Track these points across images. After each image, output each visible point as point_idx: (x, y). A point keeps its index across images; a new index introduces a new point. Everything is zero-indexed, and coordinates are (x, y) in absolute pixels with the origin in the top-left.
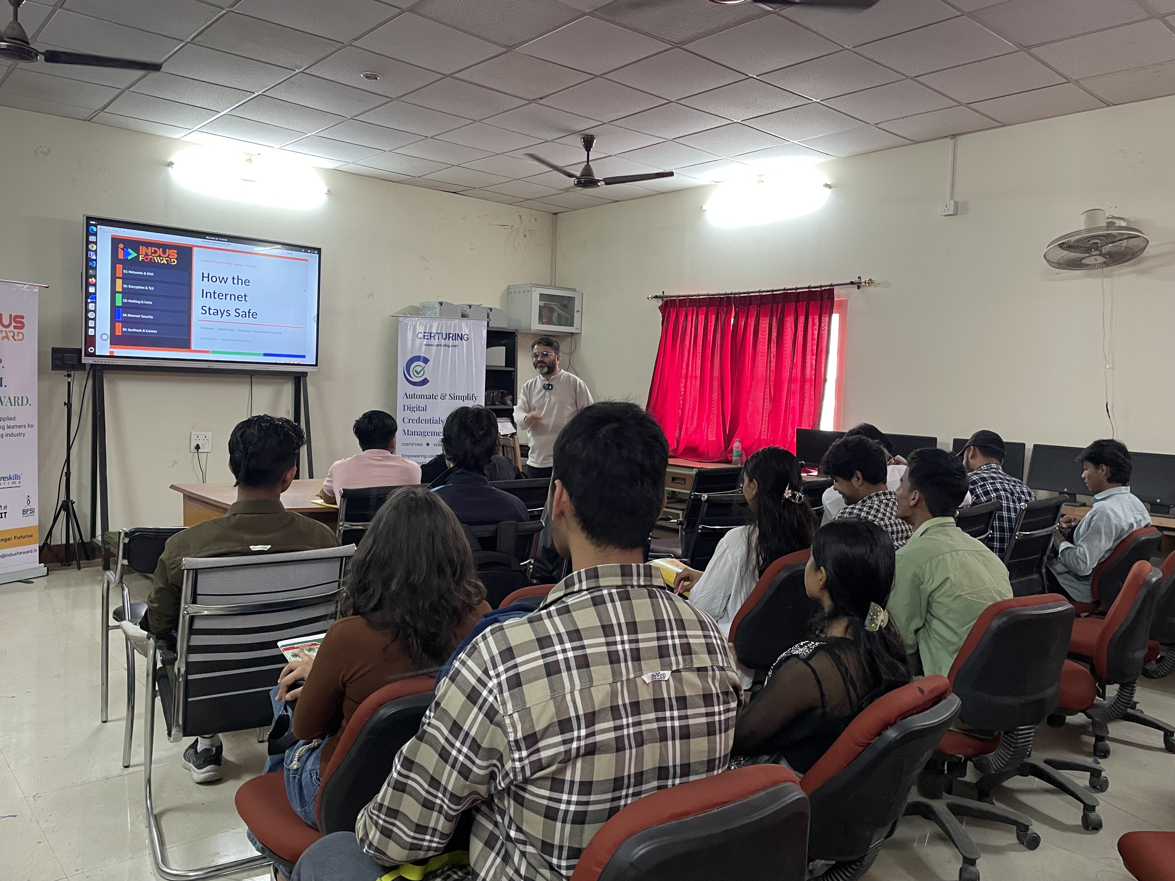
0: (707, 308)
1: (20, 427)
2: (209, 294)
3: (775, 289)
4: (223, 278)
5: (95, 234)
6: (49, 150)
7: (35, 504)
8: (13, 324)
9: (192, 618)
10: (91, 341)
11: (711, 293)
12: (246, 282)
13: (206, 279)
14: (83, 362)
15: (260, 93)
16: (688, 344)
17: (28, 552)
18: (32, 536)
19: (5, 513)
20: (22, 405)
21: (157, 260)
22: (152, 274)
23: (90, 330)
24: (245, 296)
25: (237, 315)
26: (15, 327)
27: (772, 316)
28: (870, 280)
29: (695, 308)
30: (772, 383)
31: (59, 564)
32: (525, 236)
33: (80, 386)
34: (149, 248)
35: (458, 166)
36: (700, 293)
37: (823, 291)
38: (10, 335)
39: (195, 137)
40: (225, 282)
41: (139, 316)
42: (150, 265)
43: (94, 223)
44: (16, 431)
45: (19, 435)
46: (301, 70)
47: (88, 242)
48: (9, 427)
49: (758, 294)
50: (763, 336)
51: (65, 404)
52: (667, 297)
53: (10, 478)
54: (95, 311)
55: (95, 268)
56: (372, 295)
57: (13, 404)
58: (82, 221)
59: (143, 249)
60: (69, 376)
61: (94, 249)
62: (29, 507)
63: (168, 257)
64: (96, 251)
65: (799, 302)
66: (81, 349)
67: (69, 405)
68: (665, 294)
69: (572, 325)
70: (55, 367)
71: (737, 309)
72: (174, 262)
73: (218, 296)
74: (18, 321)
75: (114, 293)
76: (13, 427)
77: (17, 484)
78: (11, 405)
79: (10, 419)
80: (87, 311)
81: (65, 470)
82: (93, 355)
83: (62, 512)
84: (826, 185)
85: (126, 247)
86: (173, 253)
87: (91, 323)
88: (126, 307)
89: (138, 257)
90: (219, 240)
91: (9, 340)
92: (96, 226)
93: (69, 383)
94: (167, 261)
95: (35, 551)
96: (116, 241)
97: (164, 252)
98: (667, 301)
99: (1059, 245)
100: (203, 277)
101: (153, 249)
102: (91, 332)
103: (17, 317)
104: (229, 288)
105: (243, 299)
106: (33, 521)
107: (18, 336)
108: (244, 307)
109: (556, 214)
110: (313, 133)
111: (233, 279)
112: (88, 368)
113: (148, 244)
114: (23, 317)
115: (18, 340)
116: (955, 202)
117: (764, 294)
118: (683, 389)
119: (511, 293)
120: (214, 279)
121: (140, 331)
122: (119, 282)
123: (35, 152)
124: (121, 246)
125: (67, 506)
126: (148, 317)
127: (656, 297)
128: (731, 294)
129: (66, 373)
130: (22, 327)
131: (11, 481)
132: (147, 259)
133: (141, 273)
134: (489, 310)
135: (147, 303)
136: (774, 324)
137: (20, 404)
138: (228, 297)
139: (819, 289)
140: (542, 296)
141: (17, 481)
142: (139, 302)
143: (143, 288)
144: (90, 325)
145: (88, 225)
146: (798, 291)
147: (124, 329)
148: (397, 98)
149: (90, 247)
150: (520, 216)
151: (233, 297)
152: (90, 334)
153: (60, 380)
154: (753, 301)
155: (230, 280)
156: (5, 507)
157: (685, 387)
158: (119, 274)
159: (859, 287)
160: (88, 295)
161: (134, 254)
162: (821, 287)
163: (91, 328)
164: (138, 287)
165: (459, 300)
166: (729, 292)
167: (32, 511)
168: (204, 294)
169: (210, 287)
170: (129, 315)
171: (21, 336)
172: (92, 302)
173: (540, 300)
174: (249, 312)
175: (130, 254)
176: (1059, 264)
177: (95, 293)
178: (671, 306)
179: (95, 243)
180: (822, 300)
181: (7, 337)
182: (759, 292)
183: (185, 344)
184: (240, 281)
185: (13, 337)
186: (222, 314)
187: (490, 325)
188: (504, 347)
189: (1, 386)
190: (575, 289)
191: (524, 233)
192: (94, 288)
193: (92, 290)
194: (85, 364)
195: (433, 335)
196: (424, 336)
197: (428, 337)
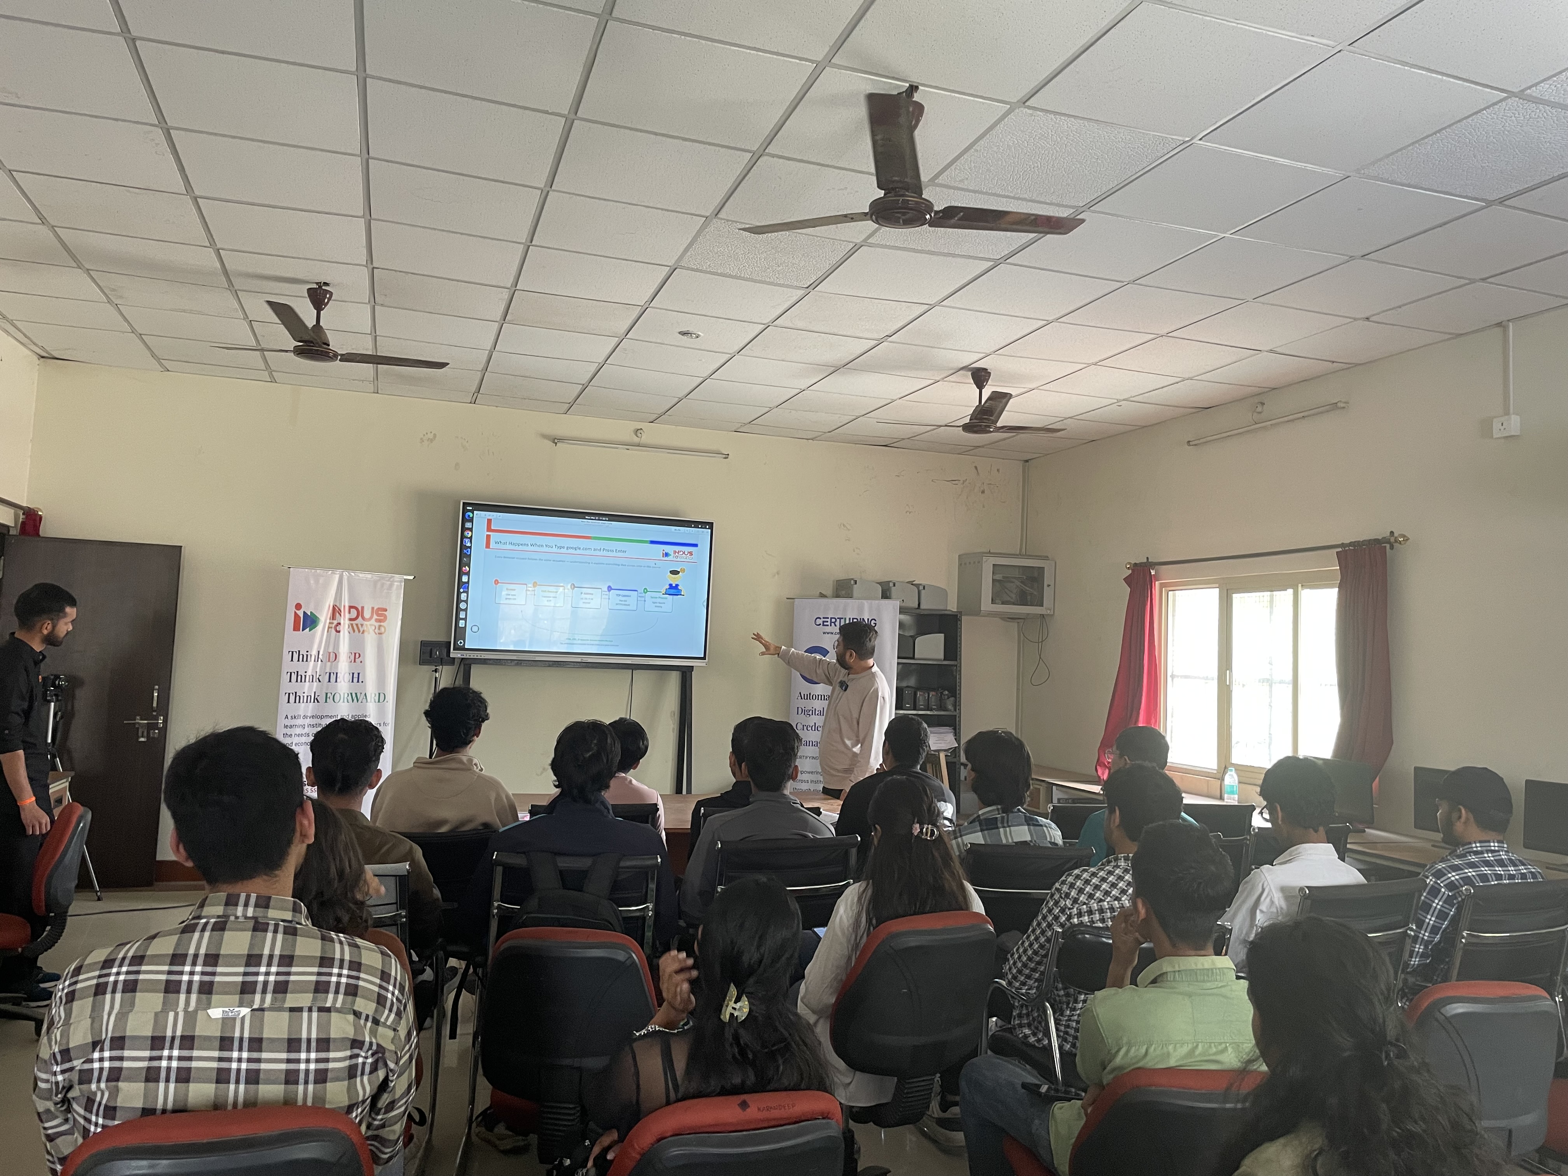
5: (472, 520)
6: (435, 436)
8: (375, 617)
10: (460, 633)
14: (451, 656)
20: (379, 701)
23: (461, 621)
26: (377, 621)
28: (1403, 536)
32: (983, 492)
38: (371, 629)
43: (471, 508)
46: (623, 336)
47: (464, 529)
54: (466, 602)
55: (471, 556)
56: (777, 573)
57: (369, 700)
58: (459, 507)
60: (436, 670)
61: (472, 536)
64: (473, 538)
66: (450, 642)
68: (1150, 560)
69: (1040, 604)
70: (422, 662)
74: (381, 614)
80: (460, 601)
82: (462, 648)
87: (462, 615)
90: (599, 520)
92: (472, 511)
93: (436, 678)
102: (462, 624)
103: (379, 609)
107: (379, 629)
109: (1027, 461)
112: (456, 662)
114: (385, 610)
115: (379, 634)
119: (966, 564)
123: (421, 439)
129: (433, 667)
130: (384, 620)
134: (923, 587)
137: (377, 701)
140: (998, 567)
144: (460, 617)
145: (465, 511)
149: (466, 533)
150: (976, 467)
152: (460, 626)
153: (426, 674)
160: (462, 584)
163: (462, 619)
165: (883, 574)
171: (382, 629)
172: (465, 592)
173: (995, 573)
177: (468, 582)
179: (471, 530)
181: (368, 631)
185: (374, 630)
187: (922, 607)
188: (942, 635)
189: (358, 682)
190: (1048, 557)
191: (982, 489)
192: (467, 577)
193: (465, 579)
194: (454, 658)
195: (833, 620)
196: (824, 622)
197: (829, 623)
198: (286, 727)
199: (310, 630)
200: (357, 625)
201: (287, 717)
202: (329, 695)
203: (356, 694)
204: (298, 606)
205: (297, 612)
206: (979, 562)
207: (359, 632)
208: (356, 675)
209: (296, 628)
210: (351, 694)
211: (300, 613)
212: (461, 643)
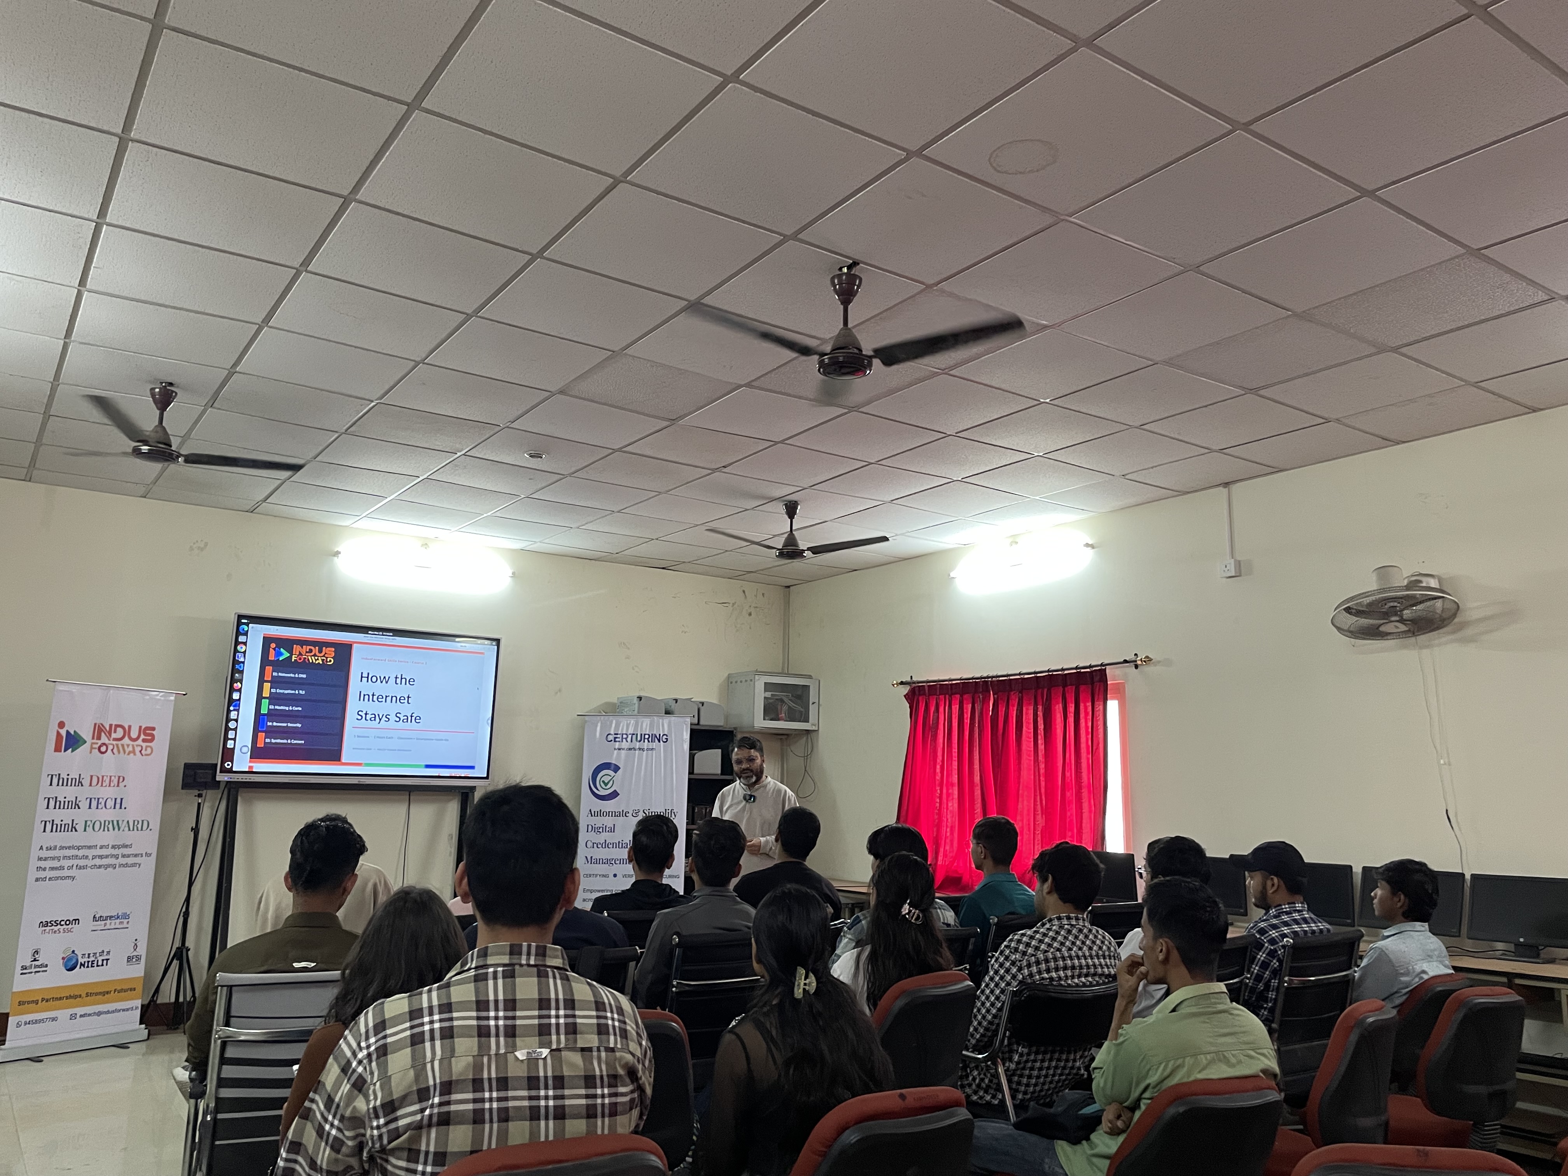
0: (962, 696)
1: (136, 856)
2: (367, 697)
3: (1037, 670)
4: (385, 677)
5: (246, 634)
6: (206, 544)
7: (142, 951)
8: (142, 737)
9: (224, 1045)
10: (228, 754)
11: (965, 676)
12: (411, 681)
13: (365, 680)
14: (217, 779)
15: (425, 476)
16: (941, 741)
17: (128, 1010)
18: (134, 989)
19: (107, 960)
20: (142, 830)
21: (312, 659)
22: (304, 676)
23: (229, 742)
24: (408, 697)
25: (398, 719)
26: (144, 741)
27: (1036, 704)
28: (1147, 657)
29: (947, 696)
30: (1043, 790)
31: (165, 1027)
32: (750, 614)
33: (212, 807)
34: (304, 647)
35: (657, 539)
36: (953, 677)
37: (1092, 672)
38: (138, 749)
39: (364, 524)
40: (387, 682)
41: (285, 725)
42: (304, 666)
43: (246, 621)
44: (131, 860)
45: (134, 865)
46: (463, 452)
47: (237, 643)
48: (123, 856)
49: (1018, 677)
50: (1028, 730)
51: (192, 829)
52: (914, 683)
53: (118, 917)
54: (236, 721)
55: (242, 672)
56: (560, 691)
57: (131, 829)
58: (233, 619)
59: (297, 648)
60: (200, 796)
61: (243, 650)
62: (135, 953)
63: (324, 656)
64: (244, 652)
65: (1066, 686)
66: (216, 765)
67: (196, 830)
68: (914, 679)
69: (806, 720)
70: (185, 786)
71: (996, 696)
72: (330, 661)
73: (378, 698)
74: (148, 734)
75: (260, 698)
76: (129, 856)
77: (125, 925)
78: (129, 830)
79: (126, 846)
80: (228, 720)
81: (184, 910)
82: (230, 771)
83: (175, 961)
84: (1087, 545)
85: (279, 646)
86: (330, 652)
87: (231, 735)
88: (272, 715)
89: (290, 657)
90: (383, 635)
91: (135, 754)
92: (247, 624)
93: (199, 804)
94: (323, 660)
95: (137, 1008)
96: (267, 641)
97: (320, 652)
98: (915, 687)
99: (1344, 609)
100: (362, 677)
101: (309, 647)
102: (230, 744)
103: (147, 728)
104: (390, 689)
105: (406, 701)
106: (138, 971)
107: (146, 750)
108: (405, 710)
109: (789, 587)
110: (489, 514)
111: (396, 678)
112: (222, 786)
113: (302, 642)
114: (153, 729)
115: (146, 755)
116: (1235, 561)
117: (1026, 676)
118: (938, 800)
119: (731, 683)
120: (374, 679)
121: (285, 741)
122: (267, 686)
123: (191, 547)
124: (273, 645)
125: (181, 954)
126: (295, 725)
127: (902, 683)
128: (988, 677)
129: (197, 792)
130: (152, 740)
131: (118, 921)
132: (300, 659)
133: (292, 675)
134: (701, 705)
135: (296, 709)
136: (1040, 713)
137: (140, 829)
138: (389, 699)
139: (1088, 670)
140: (768, 686)
141: (125, 921)
142: (287, 708)
143: (293, 692)
144: (229, 737)
145: (239, 624)
146: (1066, 672)
147: (268, 740)
148: (570, 475)
149: (239, 648)
150: (744, 592)
151: (394, 698)
152: (228, 746)
153: (190, 800)
154: (1013, 686)
155: (392, 680)
156: (108, 953)
157: (941, 797)
158: (268, 677)
159: (1136, 667)
160: (231, 701)
161: (286, 655)
162: (1090, 667)
163: (231, 739)
164: (286, 692)
165: (662, 693)
166: (985, 675)
167: (138, 958)
168: (361, 696)
169: (368, 688)
170: (275, 724)
171: (149, 750)
172: (234, 710)
173: (765, 691)
174: (412, 716)
175: (282, 654)
176: (1351, 632)
177: (239, 700)
178: (920, 695)
179: (245, 644)
180: (1093, 683)
181: (134, 752)
182: (1020, 674)
183: (335, 756)
184: (404, 680)
185: (140, 751)
186: (380, 720)
187: (702, 723)
188: (720, 750)
189: (121, 808)
190: (810, 676)
191: (749, 611)
192: (238, 694)
193: (236, 696)
194: (219, 782)
195: (625, 736)
196: (615, 738)
197: (620, 740)
198: (40, 859)
199: (72, 751)
200: (123, 745)
201: (41, 848)
202: (89, 823)
203: (118, 821)
204: (61, 725)
205: (60, 731)
206: (751, 680)
207: (125, 753)
208: (118, 801)
209: (57, 749)
210: (113, 821)
211: (63, 732)
212: (228, 765)
